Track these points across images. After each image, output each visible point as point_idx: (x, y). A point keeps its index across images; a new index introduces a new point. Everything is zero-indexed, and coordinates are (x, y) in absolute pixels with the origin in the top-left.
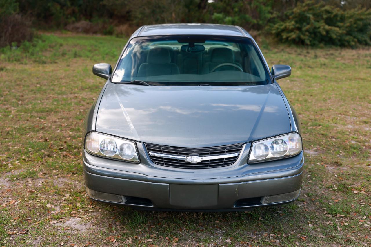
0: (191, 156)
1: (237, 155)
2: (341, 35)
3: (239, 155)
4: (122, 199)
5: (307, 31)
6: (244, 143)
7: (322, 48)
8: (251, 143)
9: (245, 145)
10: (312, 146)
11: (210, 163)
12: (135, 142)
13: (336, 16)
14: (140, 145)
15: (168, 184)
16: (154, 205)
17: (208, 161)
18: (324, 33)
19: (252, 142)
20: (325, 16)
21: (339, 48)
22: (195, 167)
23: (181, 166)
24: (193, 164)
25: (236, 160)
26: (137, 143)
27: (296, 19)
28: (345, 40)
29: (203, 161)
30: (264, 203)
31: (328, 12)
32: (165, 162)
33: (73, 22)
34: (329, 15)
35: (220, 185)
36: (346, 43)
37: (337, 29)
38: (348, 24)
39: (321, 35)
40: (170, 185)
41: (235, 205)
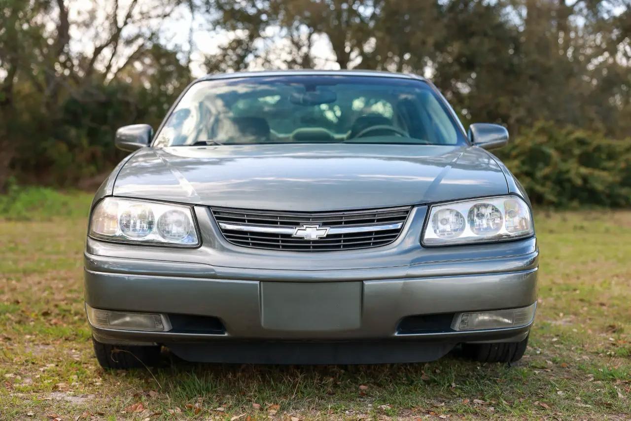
0: (305, 226)
1: (399, 227)
2: (611, 186)
3: (403, 227)
4: (161, 323)
5: (546, 178)
6: (413, 206)
7: (574, 210)
8: (427, 206)
9: (415, 209)
10: (561, 315)
11: (345, 241)
12: (192, 206)
13: (598, 149)
14: (202, 213)
15: (258, 282)
16: (229, 332)
17: (339, 235)
18: (579, 182)
19: (429, 205)
20: (577, 151)
21: (608, 209)
22: (314, 247)
23: (284, 247)
24: (309, 242)
25: (397, 235)
26: (196, 208)
27: (523, 158)
28: (619, 196)
29: (328, 236)
30: (458, 330)
31: (581, 142)
32: (252, 239)
33: (92, 175)
34: (584, 148)
35: (366, 283)
36: (623, 202)
37: (604, 174)
38: (622, 165)
39: (574, 187)
40: (262, 283)
41: (397, 330)
